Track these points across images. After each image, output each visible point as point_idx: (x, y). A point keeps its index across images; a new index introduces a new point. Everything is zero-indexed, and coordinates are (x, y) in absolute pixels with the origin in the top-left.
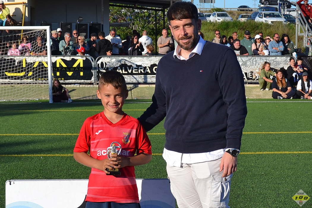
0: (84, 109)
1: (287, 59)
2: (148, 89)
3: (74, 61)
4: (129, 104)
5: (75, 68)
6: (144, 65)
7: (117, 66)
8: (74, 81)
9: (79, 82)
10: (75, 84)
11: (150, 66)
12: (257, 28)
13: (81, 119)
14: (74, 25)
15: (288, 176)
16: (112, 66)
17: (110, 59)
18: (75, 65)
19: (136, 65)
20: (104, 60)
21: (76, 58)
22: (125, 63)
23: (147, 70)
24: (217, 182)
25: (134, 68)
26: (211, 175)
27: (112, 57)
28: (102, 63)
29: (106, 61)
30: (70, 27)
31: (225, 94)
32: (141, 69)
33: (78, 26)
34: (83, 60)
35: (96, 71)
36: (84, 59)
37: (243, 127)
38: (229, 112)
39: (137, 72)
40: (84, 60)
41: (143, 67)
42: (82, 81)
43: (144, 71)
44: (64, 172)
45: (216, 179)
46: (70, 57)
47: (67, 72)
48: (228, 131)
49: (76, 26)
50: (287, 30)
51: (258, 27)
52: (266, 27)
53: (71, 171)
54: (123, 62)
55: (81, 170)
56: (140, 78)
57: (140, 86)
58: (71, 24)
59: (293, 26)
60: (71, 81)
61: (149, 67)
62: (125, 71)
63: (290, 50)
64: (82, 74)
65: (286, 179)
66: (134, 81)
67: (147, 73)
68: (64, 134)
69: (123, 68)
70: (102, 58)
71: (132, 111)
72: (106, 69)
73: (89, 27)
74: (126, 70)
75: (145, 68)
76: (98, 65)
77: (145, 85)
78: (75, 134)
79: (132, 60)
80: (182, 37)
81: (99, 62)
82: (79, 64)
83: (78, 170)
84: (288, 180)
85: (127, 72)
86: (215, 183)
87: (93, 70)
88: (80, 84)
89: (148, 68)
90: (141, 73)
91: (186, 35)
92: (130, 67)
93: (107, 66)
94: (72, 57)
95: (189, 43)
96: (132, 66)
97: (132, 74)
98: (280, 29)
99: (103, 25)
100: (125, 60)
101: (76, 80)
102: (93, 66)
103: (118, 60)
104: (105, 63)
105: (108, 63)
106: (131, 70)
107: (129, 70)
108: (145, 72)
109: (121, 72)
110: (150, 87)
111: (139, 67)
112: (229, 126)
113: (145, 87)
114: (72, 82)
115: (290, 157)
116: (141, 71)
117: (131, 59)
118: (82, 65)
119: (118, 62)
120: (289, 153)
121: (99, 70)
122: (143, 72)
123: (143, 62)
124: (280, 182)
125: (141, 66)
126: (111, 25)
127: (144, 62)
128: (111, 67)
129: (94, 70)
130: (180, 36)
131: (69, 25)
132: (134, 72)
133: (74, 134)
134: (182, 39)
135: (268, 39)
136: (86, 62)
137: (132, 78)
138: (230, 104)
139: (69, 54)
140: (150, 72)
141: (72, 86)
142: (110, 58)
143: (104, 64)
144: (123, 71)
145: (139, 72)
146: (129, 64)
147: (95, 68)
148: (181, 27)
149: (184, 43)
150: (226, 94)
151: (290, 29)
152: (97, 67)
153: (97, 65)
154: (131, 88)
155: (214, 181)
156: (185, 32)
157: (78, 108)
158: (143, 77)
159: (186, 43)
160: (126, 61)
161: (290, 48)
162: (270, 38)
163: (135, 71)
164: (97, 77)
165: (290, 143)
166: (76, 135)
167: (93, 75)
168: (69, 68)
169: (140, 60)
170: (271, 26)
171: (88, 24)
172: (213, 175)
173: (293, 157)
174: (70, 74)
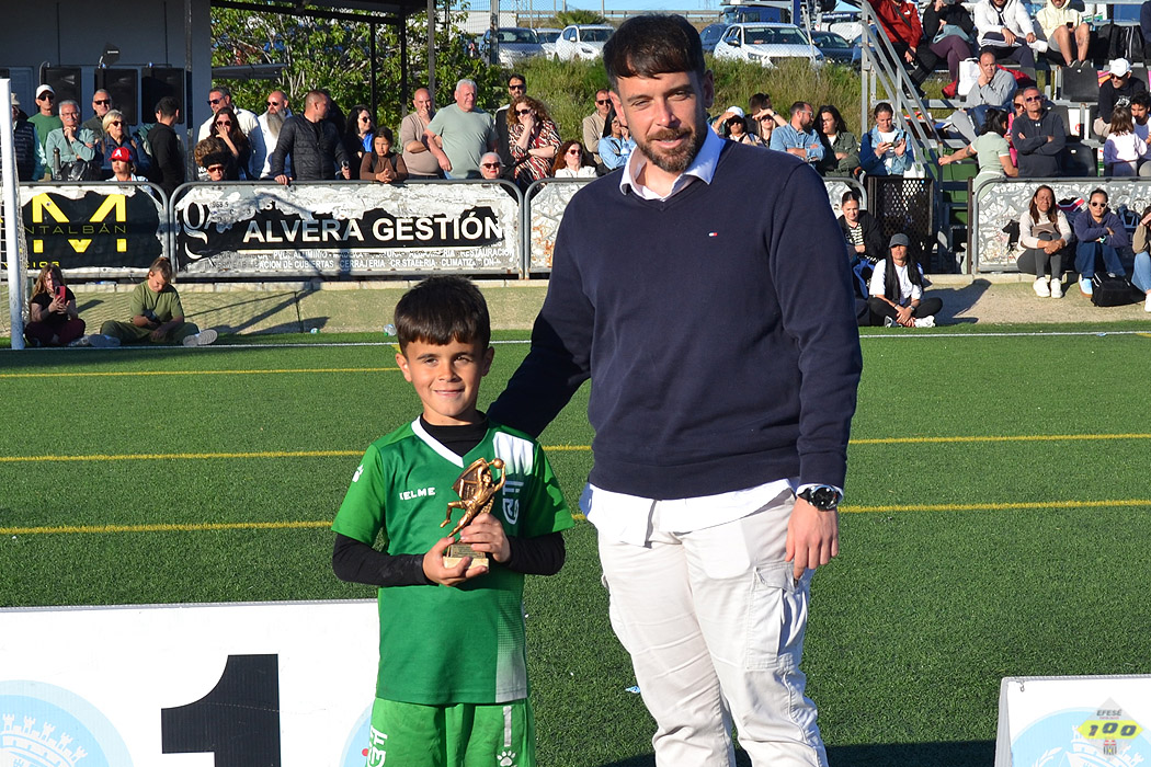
0: (136, 370)
1: (834, 189)
2: (355, 297)
3: (95, 201)
4: (295, 350)
5: (97, 225)
6: (342, 213)
7: (245, 218)
8: (94, 271)
9: (111, 276)
10: (98, 280)
11: (361, 218)
12: (722, 81)
13: (130, 403)
14: (88, 75)
15: (867, 589)
16: (228, 218)
17: (221, 193)
18: (99, 216)
19: (313, 214)
20: (199, 198)
21: (100, 190)
22: (274, 207)
23: (353, 230)
24: (771, 590)
25: (304, 226)
26: (751, 567)
27: (228, 187)
28: (193, 208)
29: (208, 200)
30: (74, 80)
31: (788, 307)
32: (331, 226)
33: (105, 76)
34: (127, 197)
35: (172, 235)
36: (131, 192)
37: (850, 412)
38: (805, 366)
39: (317, 239)
40: (130, 196)
41: (339, 221)
42: (125, 271)
43: (341, 232)
44: (99, 587)
45: (768, 580)
46: (80, 186)
47: (70, 241)
48: (804, 427)
49: (96, 76)
50: (826, 88)
51: (724, 77)
52: (754, 77)
53: (123, 581)
54: (266, 205)
55: (160, 578)
56: (327, 261)
57: (326, 286)
58: (77, 71)
59: (845, 72)
60: (84, 271)
61: (357, 220)
62: (273, 236)
63: (844, 157)
64: (122, 245)
65: (862, 597)
66: (308, 270)
67: (353, 242)
68: (82, 458)
69: (269, 224)
70: (194, 189)
71: (307, 373)
72: (206, 227)
73: (142, 79)
74: (278, 232)
75: (345, 223)
76: (181, 213)
77: (347, 283)
78: (122, 457)
79: (297, 197)
80: (661, 132)
81: (184, 205)
82: (114, 210)
83: (148, 579)
84: (867, 601)
85: (280, 239)
86: (764, 593)
87: (161, 233)
88: (117, 280)
89: (353, 223)
90: (331, 243)
91: (674, 124)
92: (292, 220)
93: (210, 216)
94: (87, 188)
95: (681, 151)
96: (300, 218)
97: (298, 244)
98: (802, 83)
99: (189, 74)
100: (274, 196)
101: (102, 269)
102: (162, 220)
103: (251, 196)
104: (205, 207)
105: (215, 209)
106: (294, 233)
107: (288, 234)
108: (345, 238)
109: (262, 239)
110: (361, 290)
111: (325, 222)
112: (806, 414)
113: (345, 289)
114: (90, 276)
115: (867, 523)
116: (329, 234)
117: (296, 193)
118: (121, 217)
119: (250, 204)
120: (864, 509)
121: (182, 232)
122: (336, 236)
123: (338, 204)
124: (843, 609)
125: (330, 216)
126: (217, 74)
127: (341, 204)
128: (225, 224)
129: (165, 235)
130: (655, 129)
131: (71, 74)
132: (306, 238)
133: (117, 457)
134: (660, 137)
135: (768, 117)
136: (136, 203)
137: (298, 260)
138: (805, 341)
139: (77, 175)
140: (361, 238)
141: (91, 287)
142: (220, 189)
143: (202, 212)
144: (269, 234)
145: (325, 238)
146: (288, 211)
147: (169, 228)
148: (659, 100)
149: (667, 152)
150: (792, 308)
151: (836, 83)
152: (177, 222)
153: (176, 214)
154: (296, 293)
155: (761, 586)
156: (671, 114)
157: (114, 366)
158: (336, 256)
159: (674, 152)
160: (277, 202)
161: (843, 151)
162: (772, 114)
163: (310, 235)
164: (176, 255)
165: (863, 477)
166: (123, 461)
167: (164, 249)
168: (78, 227)
169: (326, 197)
170: (769, 72)
171: (139, 72)
172: (757, 566)
173: (878, 523)
174: (80, 246)
